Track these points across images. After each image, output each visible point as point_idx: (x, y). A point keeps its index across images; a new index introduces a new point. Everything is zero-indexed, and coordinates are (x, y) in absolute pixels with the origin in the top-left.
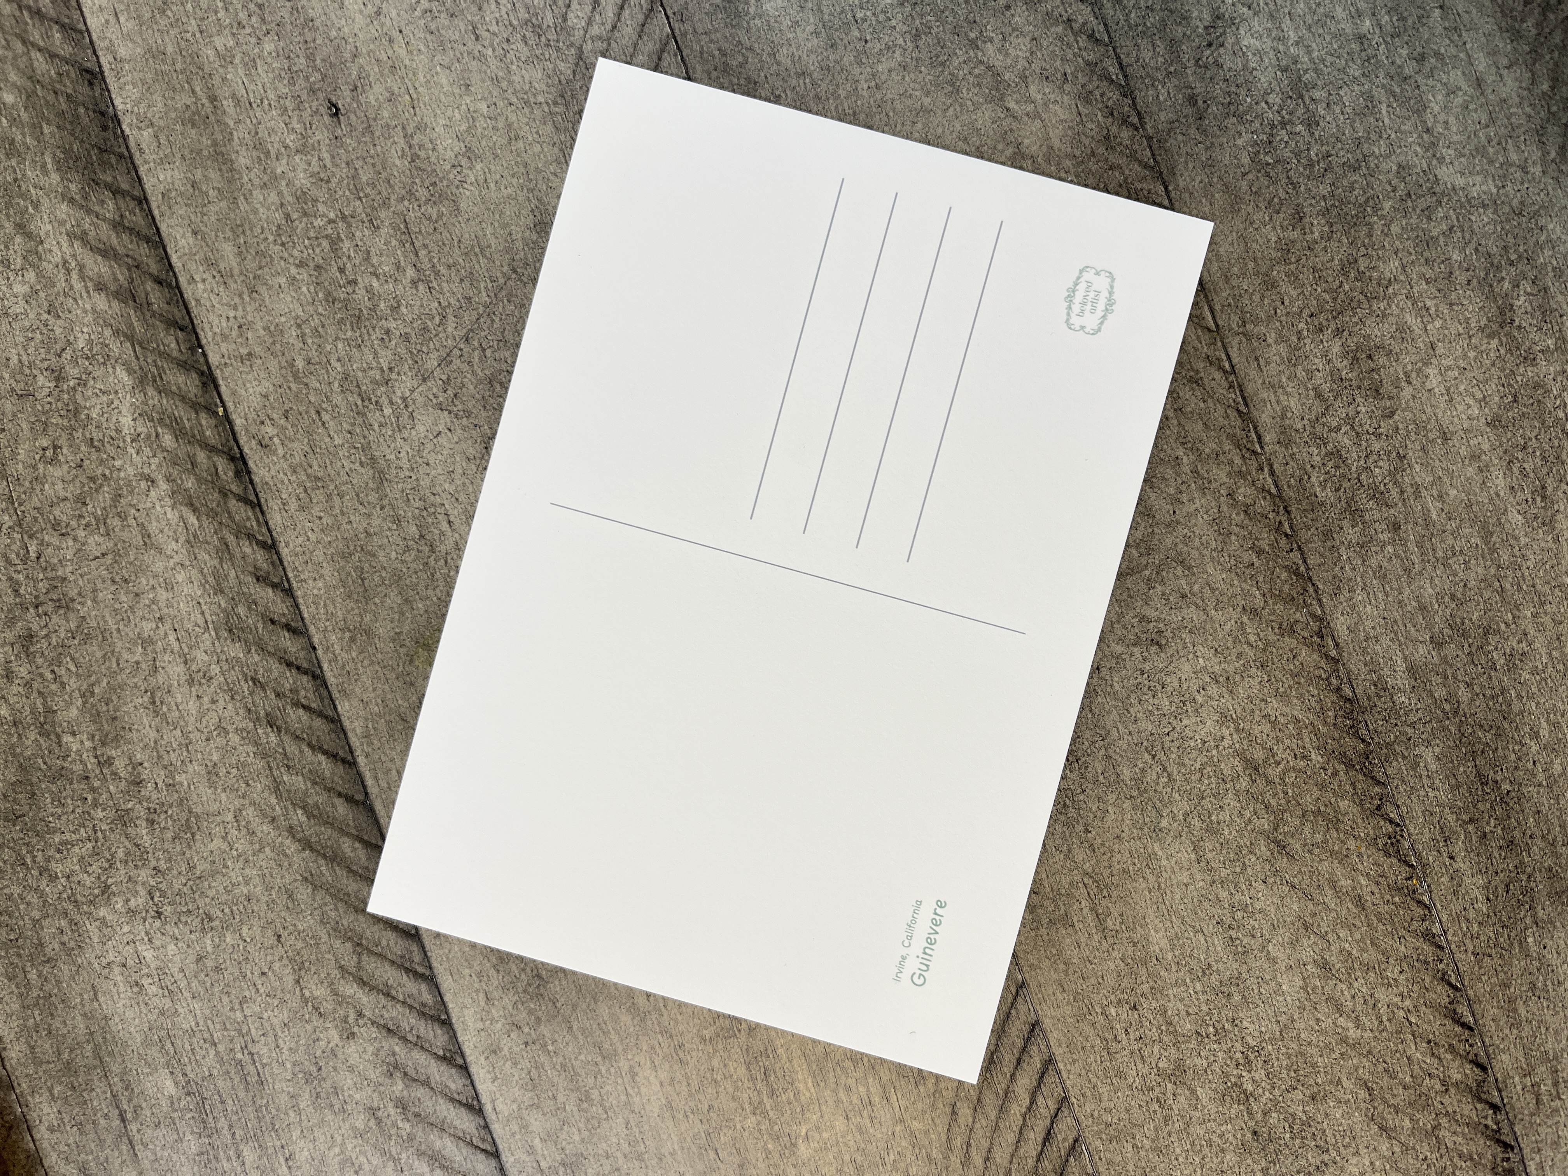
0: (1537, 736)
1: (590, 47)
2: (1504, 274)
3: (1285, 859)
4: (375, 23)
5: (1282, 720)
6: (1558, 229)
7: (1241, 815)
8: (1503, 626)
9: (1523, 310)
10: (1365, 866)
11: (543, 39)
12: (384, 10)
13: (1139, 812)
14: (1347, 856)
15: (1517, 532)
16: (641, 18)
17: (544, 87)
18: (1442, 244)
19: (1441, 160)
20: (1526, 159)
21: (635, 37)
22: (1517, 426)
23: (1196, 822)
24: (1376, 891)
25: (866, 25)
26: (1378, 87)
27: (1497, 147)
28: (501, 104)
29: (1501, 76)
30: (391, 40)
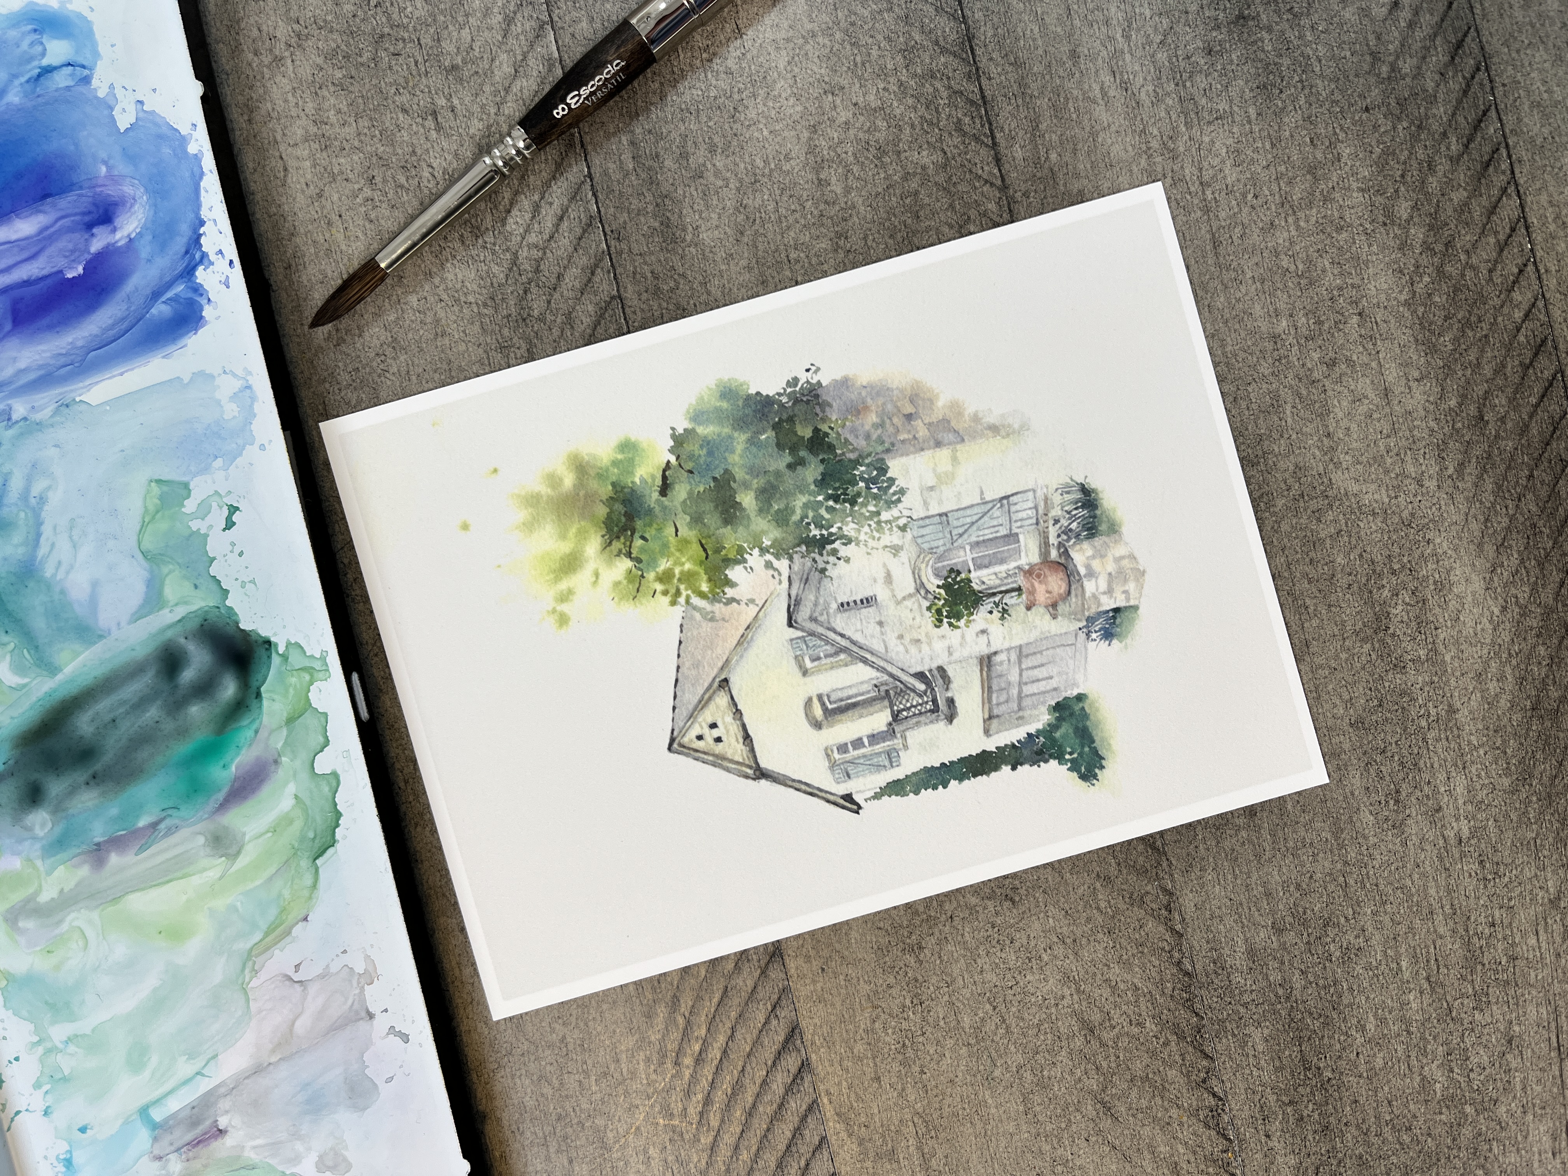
0: (1363, 1029)
1: (525, 254)
2: (1384, 582)
3: (1109, 1121)
4: (316, 204)
5: (1122, 986)
6: (1445, 544)
7: (1072, 1073)
8: (1342, 920)
9: (1399, 619)
10: (1185, 1134)
11: (480, 241)
12: (327, 194)
13: (974, 1060)
14: (1168, 1124)
15: (1367, 831)
16: (578, 231)
17: (475, 287)
18: (1328, 546)
19: (1338, 465)
20: (1423, 472)
21: (570, 249)
22: (1379, 730)
23: (1028, 1075)
24: (1193, 1160)
25: (798, 267)
26: (1285, 387)
27: (1396, 458)
28: (431, 299)
29: (1410, 388)
30: (329, 224)
